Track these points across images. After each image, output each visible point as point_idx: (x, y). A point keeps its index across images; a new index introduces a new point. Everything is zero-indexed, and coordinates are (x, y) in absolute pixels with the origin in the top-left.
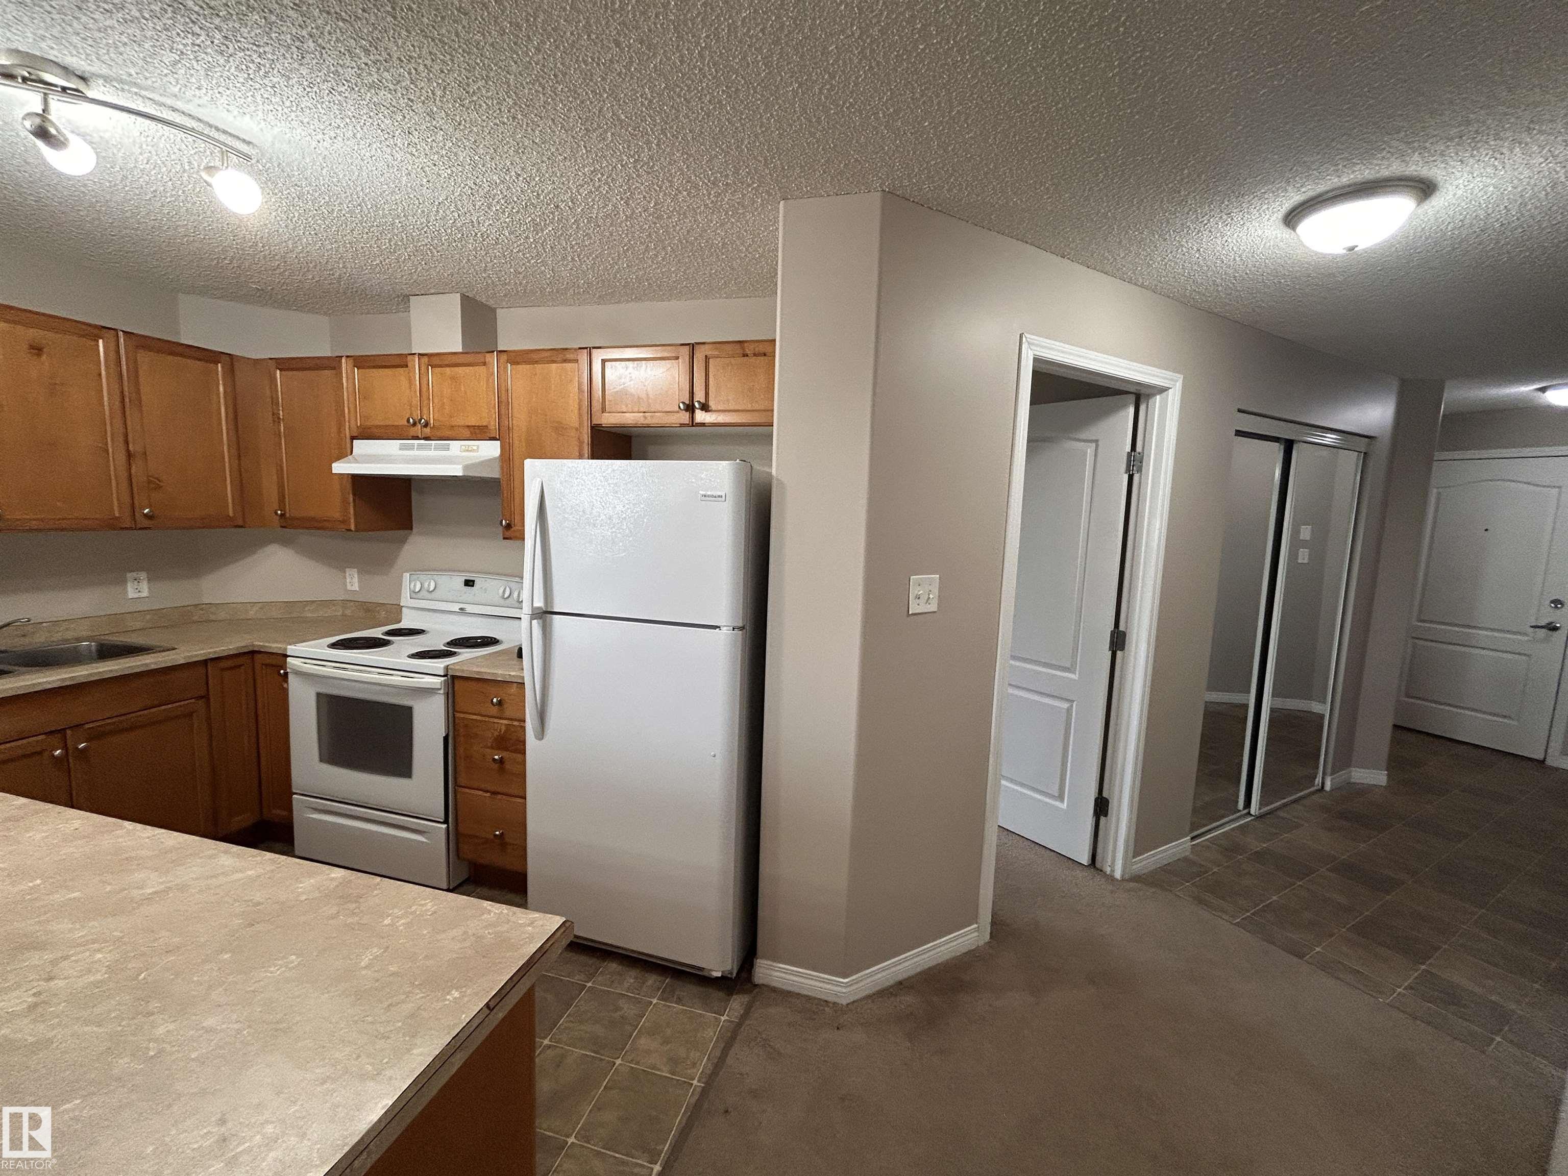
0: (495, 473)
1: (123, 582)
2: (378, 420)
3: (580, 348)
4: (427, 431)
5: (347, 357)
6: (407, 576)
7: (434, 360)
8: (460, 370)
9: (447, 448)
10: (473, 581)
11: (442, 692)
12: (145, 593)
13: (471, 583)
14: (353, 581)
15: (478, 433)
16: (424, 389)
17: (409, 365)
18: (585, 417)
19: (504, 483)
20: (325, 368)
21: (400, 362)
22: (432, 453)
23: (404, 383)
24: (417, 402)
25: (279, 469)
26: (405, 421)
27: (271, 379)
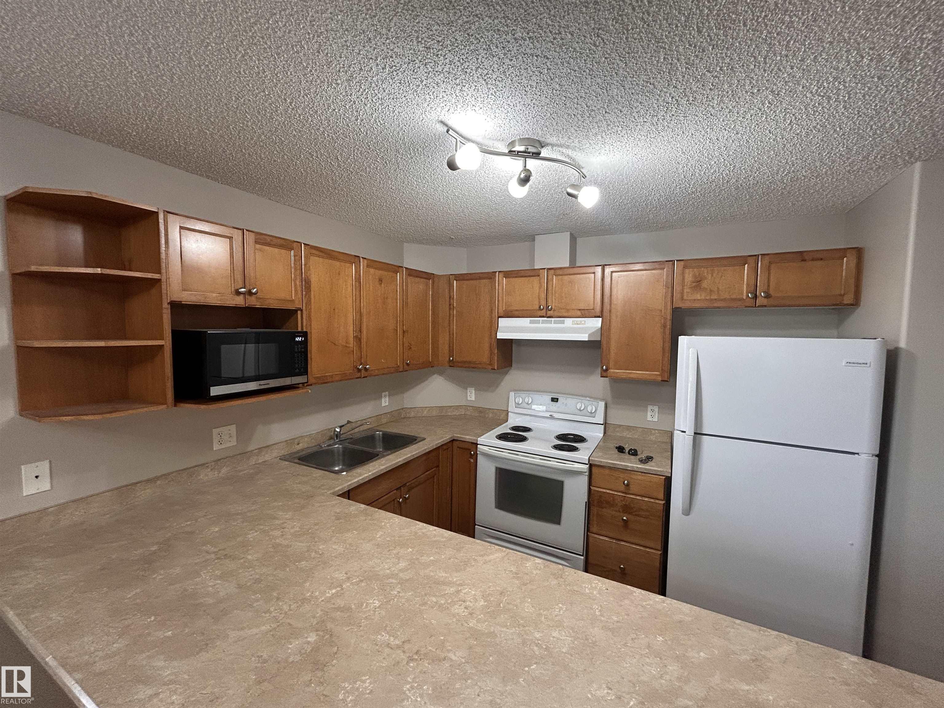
0: (597, 338)
1: (380, 397)
2: (517, 306)
3: (667, 261)
4: (550, 313)
5: (500, 272)
6: (512, 394)
7: (558, 272)
8: (575, 277)
9: (563, 322)
10: (558, 399)
11: (587, 474)
12: (387, 404)
13: (556, 400)
14: (471, 395)
15: (585, 314)
16: (550, 289)
17: (541, 276)
18: (669, 304)
19: (604, 343)
20: (484, 278)
21: (534, 273)
22: (553, 325)
23: (536, 285)
24: (543, 296)
25: (451, 334)
26: (537, 307)
27: (451, 286)
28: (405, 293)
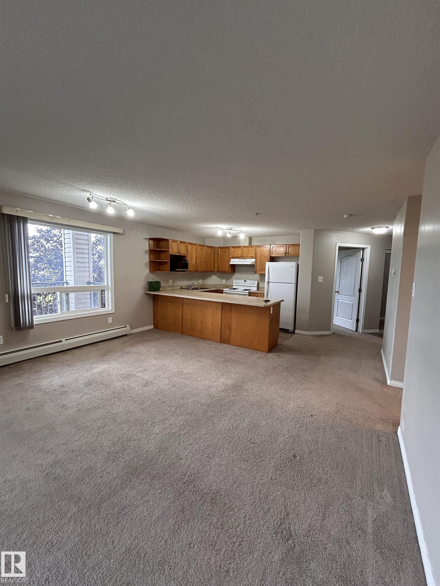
0: (254, 264)
2: (235, 256)
4: (243, 257)
5: (231, 246)
6: (234, 280)
7: (245, 247)
8: (250, 248)
9: (246, 260)
10: (246, 281)
11: (248, 295)
12: (201, 282)
14: (224, 281)
15: (252, 258)
16: (243, 251)
18: (269, 256)
19: (256, 265)
20: (227, 248)
21: (240, 247)
22: (244, 261)
23: (240, 250)
24: (242, 253)
25: (218, 263)
26: (240, 256)
27: (218, 250)
28: (206, 252)
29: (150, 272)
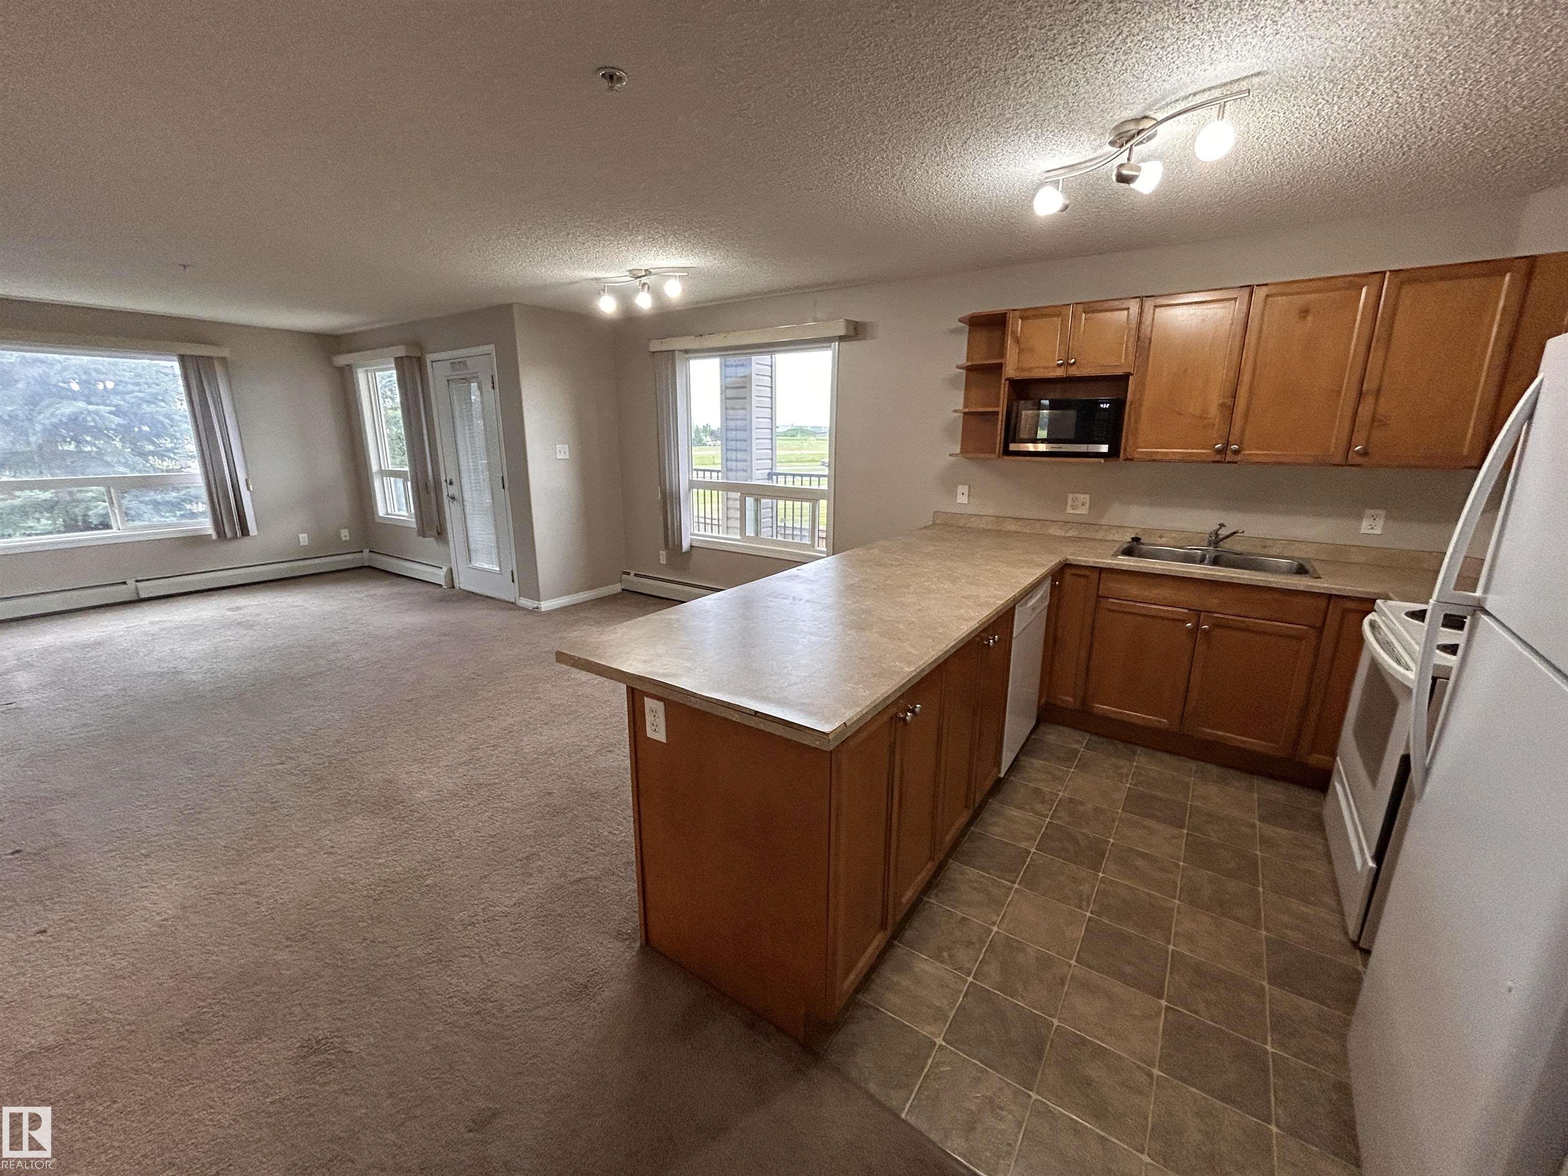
12: (1378, 531)
28: (1378, 321)
29: (964, 451)
